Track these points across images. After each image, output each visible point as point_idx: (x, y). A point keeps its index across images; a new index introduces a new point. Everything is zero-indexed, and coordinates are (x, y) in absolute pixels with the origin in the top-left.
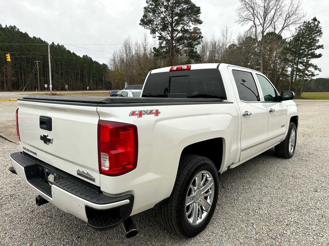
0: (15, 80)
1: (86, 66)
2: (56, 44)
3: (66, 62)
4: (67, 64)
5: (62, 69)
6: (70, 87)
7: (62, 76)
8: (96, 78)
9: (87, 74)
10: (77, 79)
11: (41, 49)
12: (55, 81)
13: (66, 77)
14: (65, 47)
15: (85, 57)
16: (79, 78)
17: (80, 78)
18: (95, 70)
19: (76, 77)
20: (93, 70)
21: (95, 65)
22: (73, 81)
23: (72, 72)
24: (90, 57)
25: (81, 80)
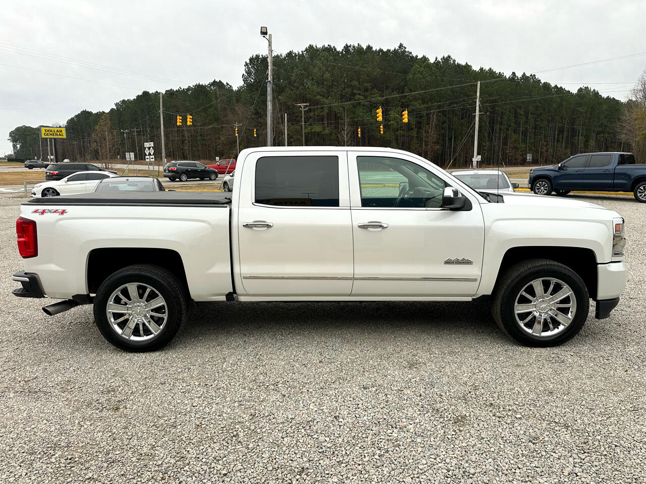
0: (438, 149)
1: (581, 110)
2: (519, 75)
3: (537, 108)
4: (539, 112)
5: (526, 122)
6: (540, 157)
7: (525, 136)
8: (606, 135)
9: (583, 129)
10: (558, 141)
11: (489, 89)
12: (510, 147)
13: (534, 139)
14: (537, 78)
15: (584, 93)
16: (563, 138)
17: (567, 137)
18: (606, 117)
19: (558, 136)
20: (598, 118)
21: (605, 107)
22: (547, 145)
23: (547, 128)
24: (594, 90)
25: (567, 142)
